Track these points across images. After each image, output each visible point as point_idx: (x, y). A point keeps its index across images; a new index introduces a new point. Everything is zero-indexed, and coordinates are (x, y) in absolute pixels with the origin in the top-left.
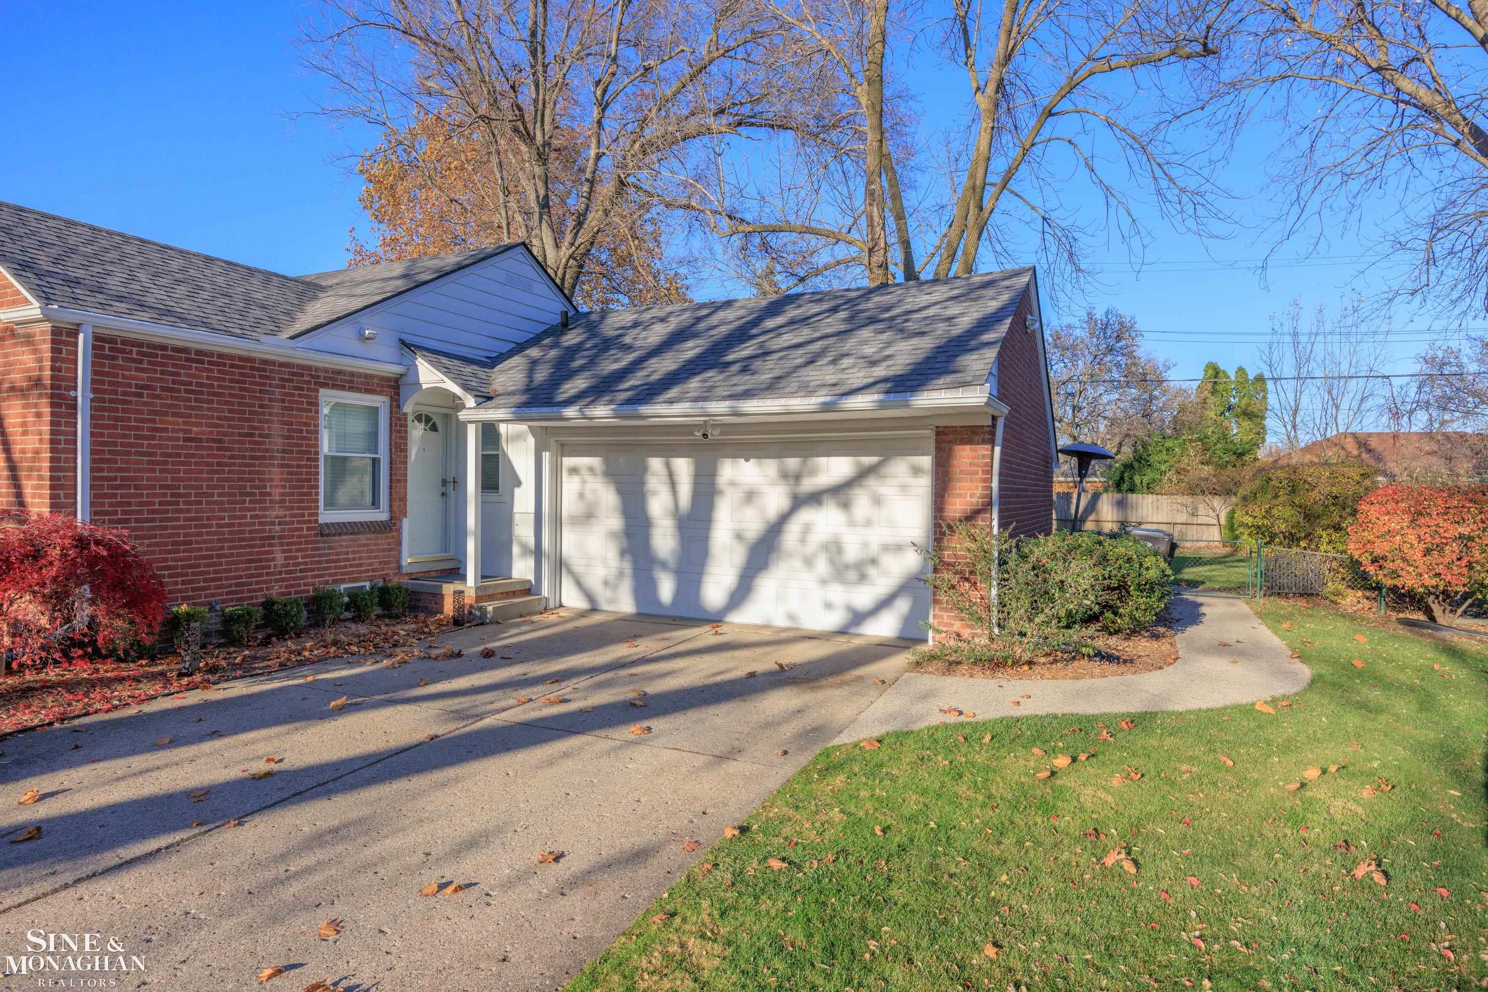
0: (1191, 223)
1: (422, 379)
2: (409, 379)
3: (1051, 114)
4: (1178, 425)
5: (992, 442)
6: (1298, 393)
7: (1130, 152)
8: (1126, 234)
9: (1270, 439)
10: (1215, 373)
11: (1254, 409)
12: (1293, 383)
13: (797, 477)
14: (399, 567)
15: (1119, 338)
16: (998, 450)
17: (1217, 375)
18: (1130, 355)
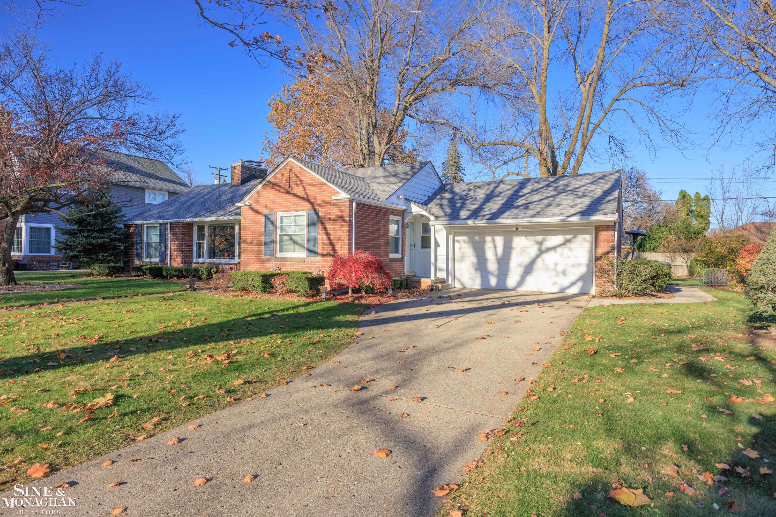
0: (676, 144)
1: (413, 211)
2: (408, 211)
3: (617, 100)
4: (666, 222)
5: (615, 231)
6: (724, 206)
7: (649, 115)
8: (648, 146)
9: (712, 227)
10: (684, 195)
11: (703, 213)
12: (721, 201)
13: (541, 243)
14: (404, 273)
15: (637, 180)
16: (616, 233)
17: (684, 197)
18: (644, 188)
